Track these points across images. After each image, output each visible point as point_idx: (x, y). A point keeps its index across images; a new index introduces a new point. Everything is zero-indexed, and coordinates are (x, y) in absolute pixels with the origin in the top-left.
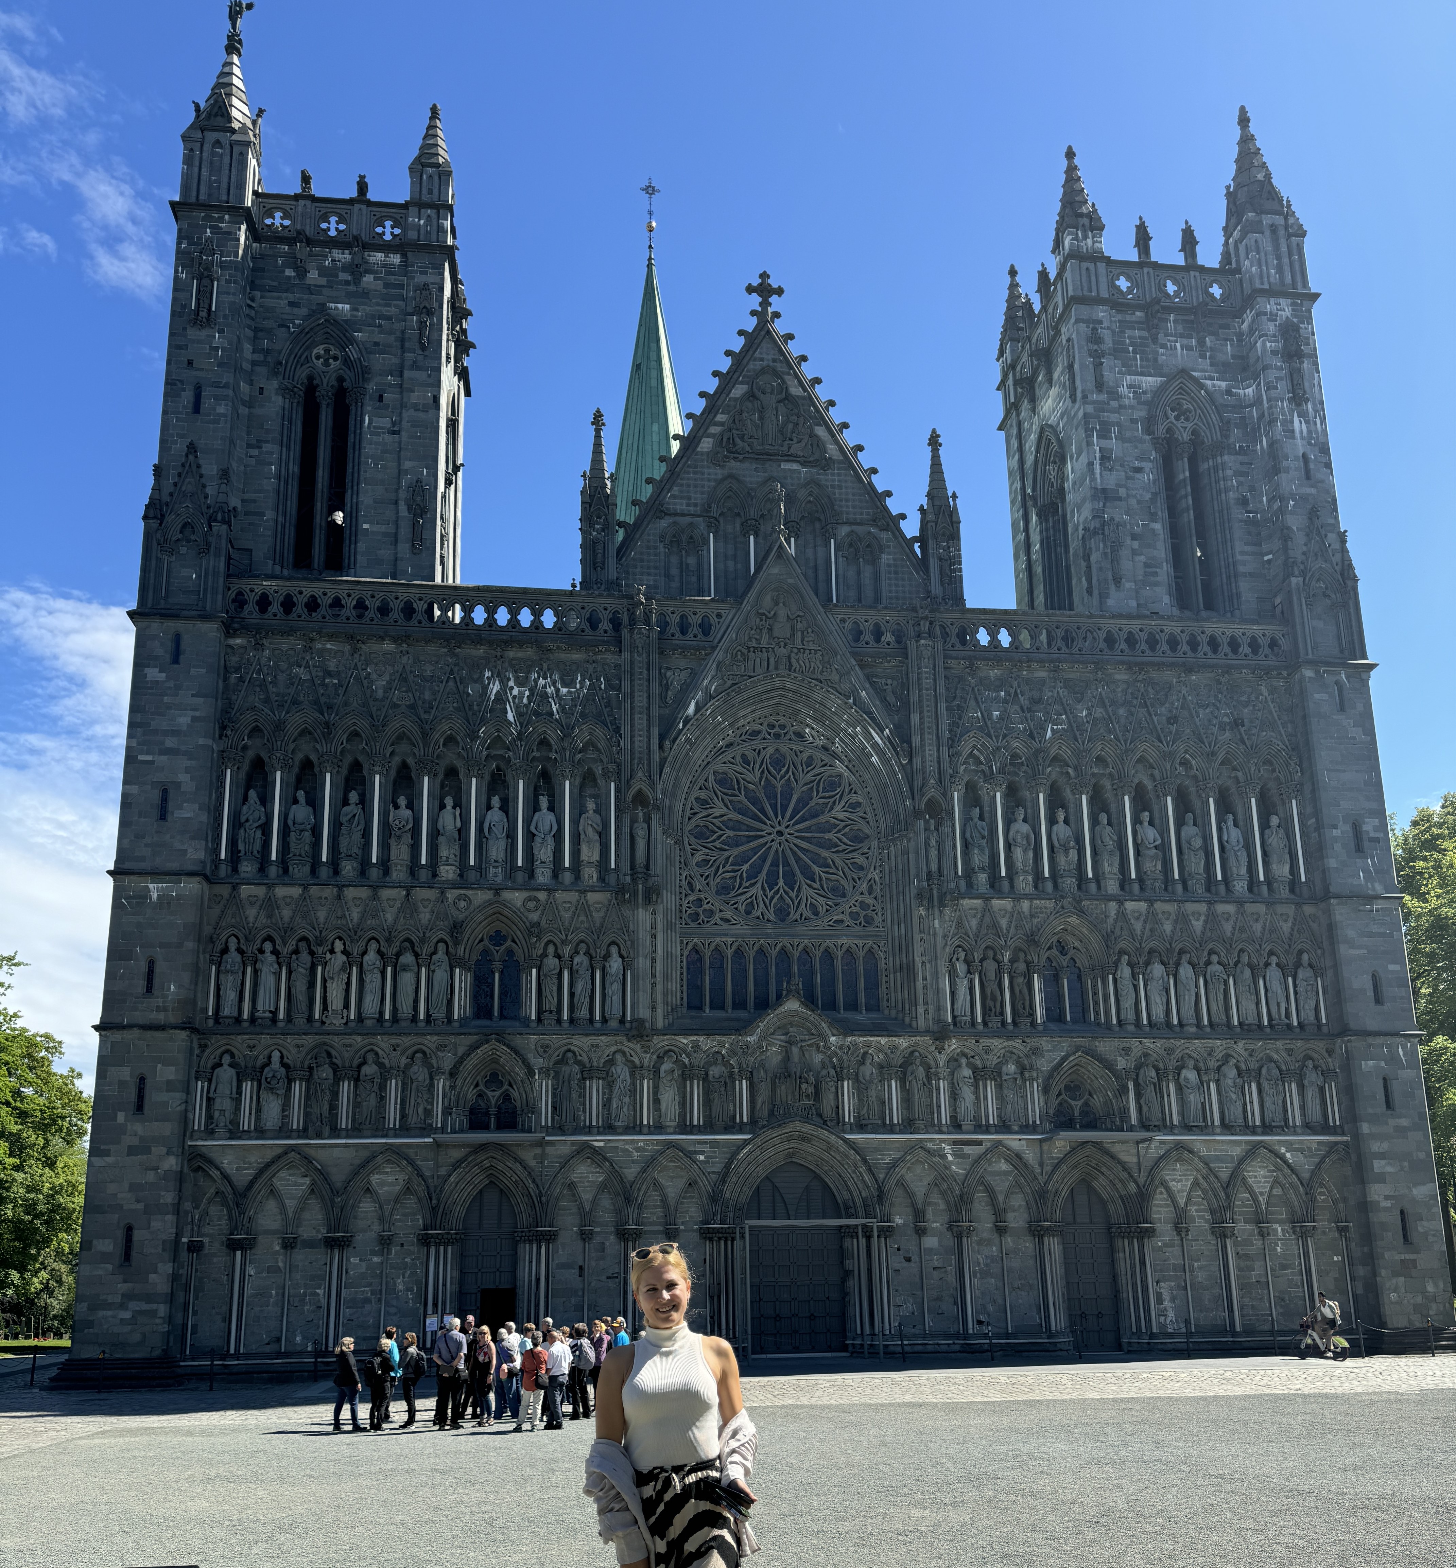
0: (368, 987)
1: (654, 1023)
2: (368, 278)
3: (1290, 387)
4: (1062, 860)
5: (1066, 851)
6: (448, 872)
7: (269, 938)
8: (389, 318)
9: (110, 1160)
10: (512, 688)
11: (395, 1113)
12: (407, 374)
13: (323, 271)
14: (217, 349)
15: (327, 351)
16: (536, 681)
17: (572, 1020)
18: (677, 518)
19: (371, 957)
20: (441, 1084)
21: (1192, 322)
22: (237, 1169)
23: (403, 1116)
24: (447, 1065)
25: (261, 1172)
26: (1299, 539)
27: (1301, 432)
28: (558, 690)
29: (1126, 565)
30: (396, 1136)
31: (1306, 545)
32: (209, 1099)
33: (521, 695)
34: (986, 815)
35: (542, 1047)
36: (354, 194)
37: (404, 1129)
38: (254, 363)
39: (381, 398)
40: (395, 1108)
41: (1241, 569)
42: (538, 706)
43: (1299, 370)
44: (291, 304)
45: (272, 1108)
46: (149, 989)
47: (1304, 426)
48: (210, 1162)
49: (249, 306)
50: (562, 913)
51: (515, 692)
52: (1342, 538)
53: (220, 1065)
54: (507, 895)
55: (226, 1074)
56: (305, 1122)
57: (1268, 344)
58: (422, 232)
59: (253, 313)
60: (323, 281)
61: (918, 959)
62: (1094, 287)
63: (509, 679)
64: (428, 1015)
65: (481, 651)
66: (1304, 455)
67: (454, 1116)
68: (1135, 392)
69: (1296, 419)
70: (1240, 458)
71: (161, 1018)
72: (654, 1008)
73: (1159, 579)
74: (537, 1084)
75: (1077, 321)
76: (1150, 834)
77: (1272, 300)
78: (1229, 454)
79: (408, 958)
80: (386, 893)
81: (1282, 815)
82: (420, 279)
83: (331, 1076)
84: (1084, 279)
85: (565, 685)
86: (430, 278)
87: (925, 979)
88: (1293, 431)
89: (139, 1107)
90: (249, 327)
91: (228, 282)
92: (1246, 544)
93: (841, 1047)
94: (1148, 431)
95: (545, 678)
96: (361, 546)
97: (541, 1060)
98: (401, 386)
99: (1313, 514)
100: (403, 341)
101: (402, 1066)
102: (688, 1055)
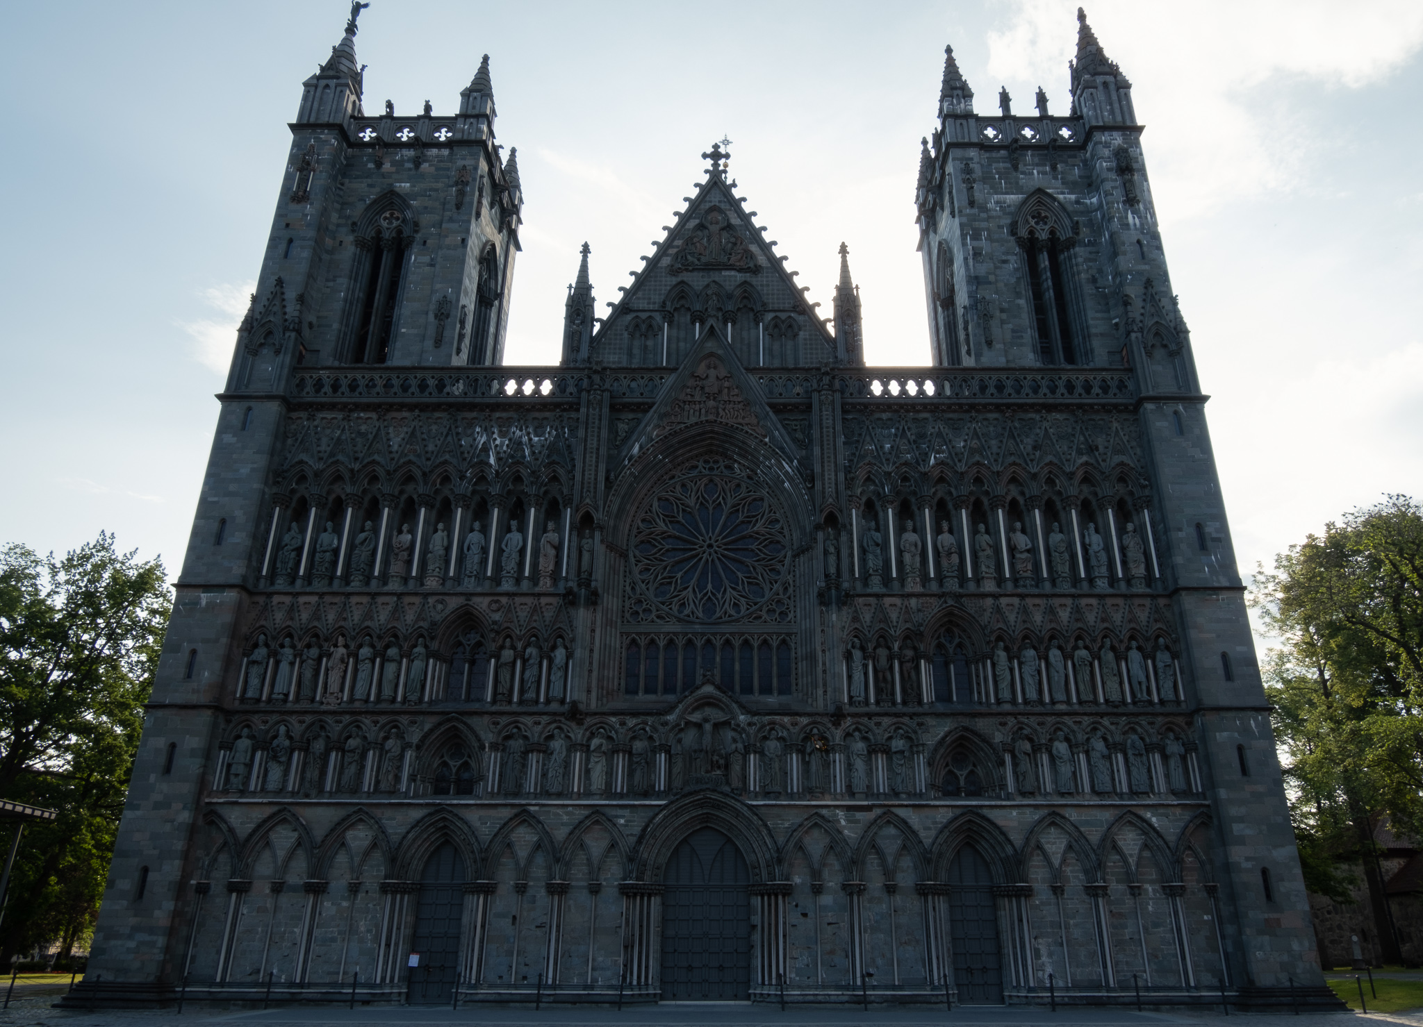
0: (361, 675)
1: (588, 705)
2: (425, 166)
3: (1124, 193)
4: (945, 563)
5: (949, 554)
6: (432, 583)
7: (290, 635)
8: (436, 190)
9: (138, 813)
10: (495, 439)
11: (371, 779)
12: (444, 225)
13: (394, 163)
14: (307, 215)
15: (392, 214)
16: (514, 433)
17: (521, 702)
18: (640, 314)
19: (365, 652)
20: (409, 755)
21: (1046, 155)
22: (241, 823)
23: (378, 782)
24: (415, 739)
25: (259, 826)
26: (1137, 303)
27: (1135, 224)
28: (530, 439)
29: (996, 331)
30: (368, 797)
31: (1143, 308)
32: (229, 766)
33: (502, 444)
34: (882, 528)
35: (494, 723)
36: (422, 113)
37: (377, 791)
38: (338, 225)
39: (425, 242)
40: (371, 775)
41: (1093, 331)
42: (515, 451)
43: (1131, 181)
44: (370, 186)
45: (275, 773)
46: (189, 676)
47: (1137, 221)
48: (220, 817)
49: (340, 189)
50: (519, 613)
51: (498, 442)
52: (1174, 301)
53: (239, 737)
54: (476, 600)
55: (244, 744)
56: (301, 785)
57: (1104, 164)
58: (466, 133)
59: (341, 193)
60: (394, 169)
61: (819, 649)
62: (966, 136)
63: (493, 433)
64: (405, 698)
65: (474, 414)
66: (1139, 242)
67: (418, 783)
68: (1001, 207)
69: (1130, 216)
70: (1089, 249)
71: (194, 699)
72: (589, 691)
73: (1024, 341)
74: (486, 756)
75: (953, 160)
76: (1022, 541)
77: (1106, 133)
78: (1080, 246)
79: (392, 652)
80: (380, 600)
81: (1137, 523)
82: (460, 163)
83: (322, 747)
84: (958, 130)
85: (536, 435)
86: (469, 162)
87: (824, 664)
88: (1128, 225)
89: (168, 769)
90: (338, 202)
91: (321, 172)
92: (1097, 312)
93: (750, 724)
94: (1013, 232)
95: (521, 430)
96: (398, 344)
97: (491, 735)
98: (440, 235)
99: (1148, 283)
100: (444, 204)
101: (380, 741)
102: (616, 732)
